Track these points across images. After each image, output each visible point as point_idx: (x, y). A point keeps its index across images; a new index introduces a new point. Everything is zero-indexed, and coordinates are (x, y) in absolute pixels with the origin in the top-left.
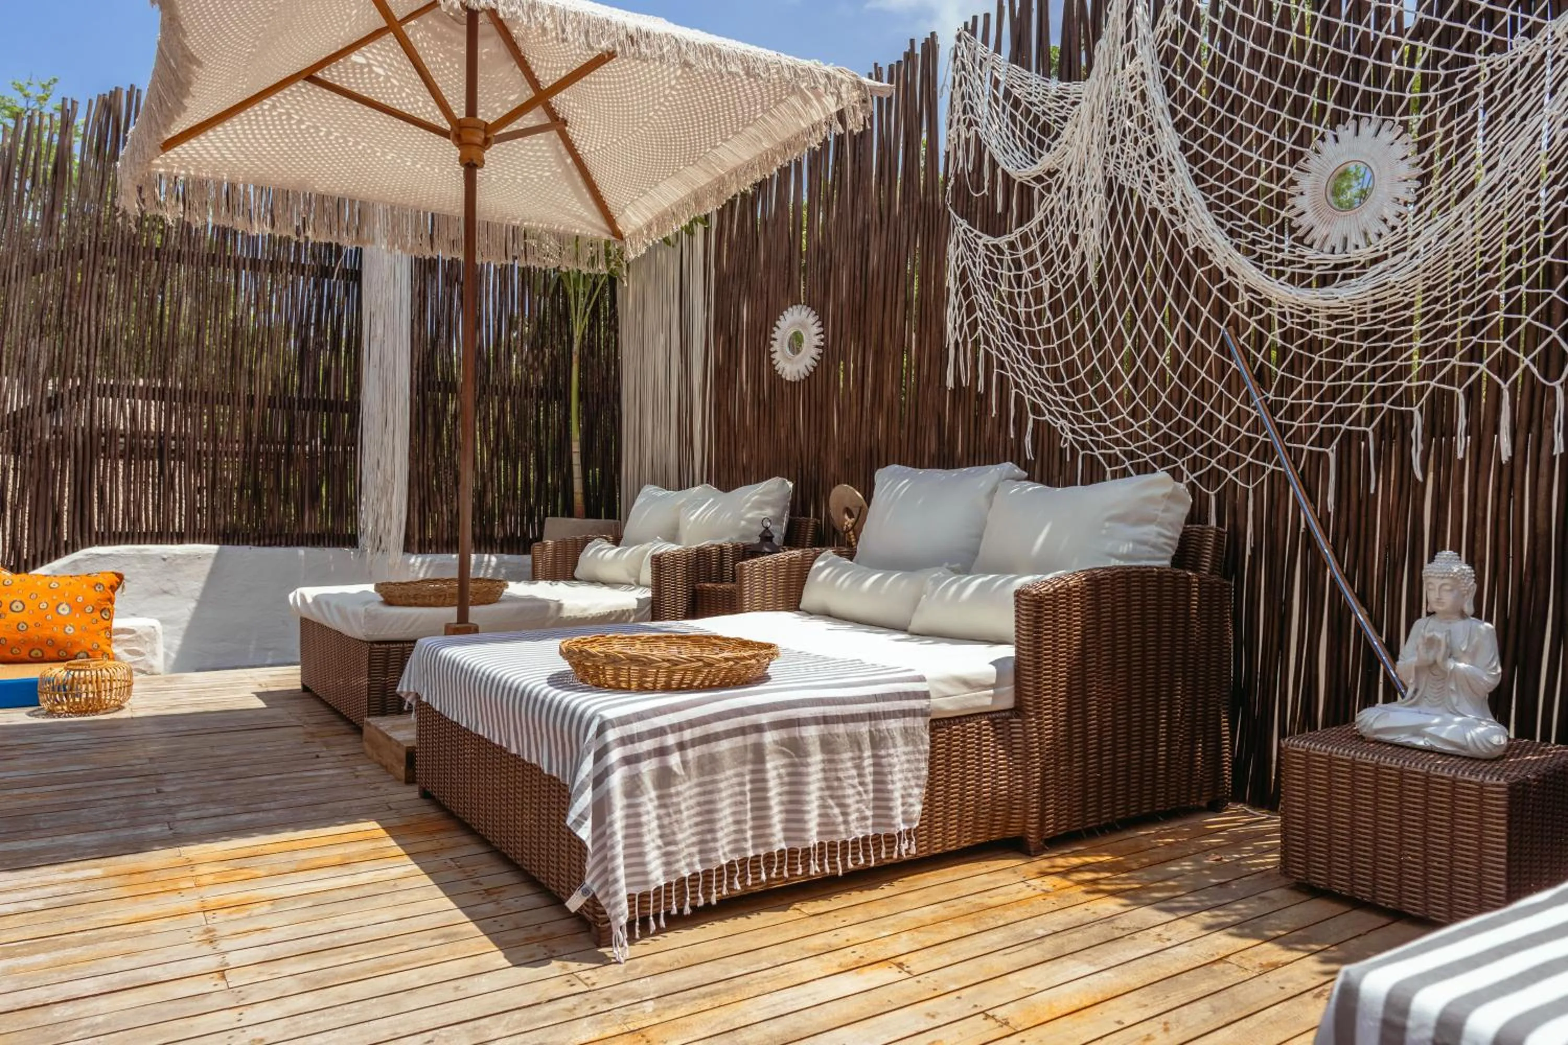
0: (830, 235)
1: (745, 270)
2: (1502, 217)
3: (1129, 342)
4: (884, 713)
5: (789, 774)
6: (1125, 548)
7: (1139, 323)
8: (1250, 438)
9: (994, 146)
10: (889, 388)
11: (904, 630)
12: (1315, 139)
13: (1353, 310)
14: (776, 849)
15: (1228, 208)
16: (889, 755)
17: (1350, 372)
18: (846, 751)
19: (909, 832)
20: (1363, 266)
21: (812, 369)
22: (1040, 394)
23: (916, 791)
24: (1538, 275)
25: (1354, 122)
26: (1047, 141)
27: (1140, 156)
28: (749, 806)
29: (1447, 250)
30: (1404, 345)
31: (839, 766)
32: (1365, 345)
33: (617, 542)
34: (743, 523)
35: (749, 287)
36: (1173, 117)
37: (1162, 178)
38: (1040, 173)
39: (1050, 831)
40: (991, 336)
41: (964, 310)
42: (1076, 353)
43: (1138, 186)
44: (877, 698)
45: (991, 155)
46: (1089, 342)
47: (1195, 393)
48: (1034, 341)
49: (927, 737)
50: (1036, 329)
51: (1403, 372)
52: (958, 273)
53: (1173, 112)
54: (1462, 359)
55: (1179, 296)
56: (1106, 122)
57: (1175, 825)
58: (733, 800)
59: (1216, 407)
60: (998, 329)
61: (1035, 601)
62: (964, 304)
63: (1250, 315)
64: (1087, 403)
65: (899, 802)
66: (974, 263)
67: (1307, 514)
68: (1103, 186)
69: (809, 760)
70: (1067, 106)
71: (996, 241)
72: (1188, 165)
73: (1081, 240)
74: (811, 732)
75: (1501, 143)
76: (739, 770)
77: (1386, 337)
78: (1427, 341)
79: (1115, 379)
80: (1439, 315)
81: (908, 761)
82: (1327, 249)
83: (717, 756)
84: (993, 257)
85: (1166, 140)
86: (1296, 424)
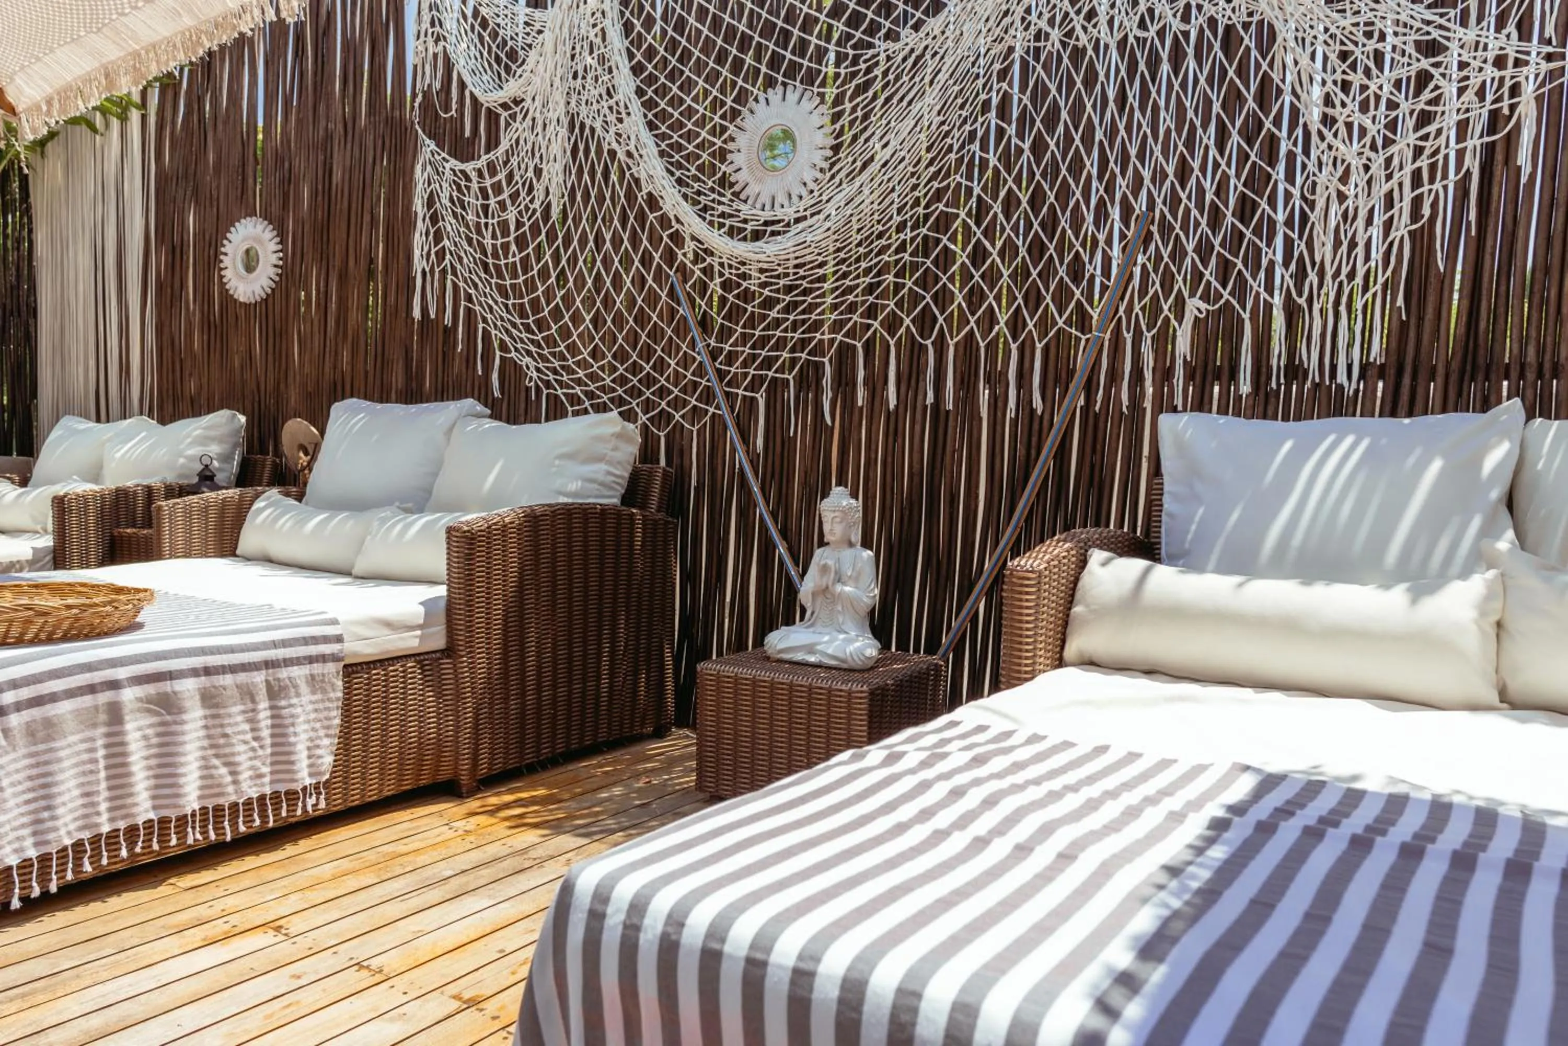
0: (289, 142)
1: (191, 171)
2: (893, 190)
3: (590, 282)
4: (285, 660)
5: (158, 735)
6: (573, 486)
7: (598, 263)
8: (695, 382)
9: (463, 66)
10: (354, 316)
11: (348, 574)
12: (751, 99)
13: (779, 265)
14: (140, 821)
15: (677, 157)
16: (291, 706)
17: (777, 323)
18: (235, 704)
19: (317, 787)
20: (788, 225)
21: (269, 291)
22: (507, 331)
23: (326, 741)
24: (918, 244)
25: (782, 88)
26: (514, 67)
27: (600, 95)
28: (103, 774)
29: (851, 215)
30: (818, 300)
31: (226, 721)
32: (788, 299)
33: (24, 482)
34: (182, 460)
35: (196, 192)
36: (630, 60)
37: (620, 121)
38: (507, 100)
39: (483, 770)
40: (459, 267)
41: (431, 237)
42: (541, 290)
43: (598, 125)
44: (275, 645)
45: (459, 74)
46: (553, 279)
47: (648, 336)
48: (500, 276)
49: (340, 683)
50: (503, 262)
51: (816, 326)
52: (426, 197)
53: (631, 56)
54: (862, 316)
55: (635, 241)
56: (568, 55)
57: (617, 754)
58: (81, 769)
59: (667, 350)
60: (465, 260)
61: (466, 537)
62: (432, 231)
63: (695, 262)
64: (550, 342)
65: (305, 754)
66: (441, 186)
67: (741, 455)
68: (565, 121)
69: (185, 717)
70: (533, 34)
71: (463, 166)
72: (642, 109)
73: (545, 173)
74: (188, 687)
75: (893, 124)
76: (89, 734)
77: (806, 292)
78: (836, 297)
79: (577, 319)
80: (845, 275)
81: (316, 710)
82: (758, 206)
83: (55, 720)
84: (461, 182)
85: (622, 82)
86: (733, 370)
